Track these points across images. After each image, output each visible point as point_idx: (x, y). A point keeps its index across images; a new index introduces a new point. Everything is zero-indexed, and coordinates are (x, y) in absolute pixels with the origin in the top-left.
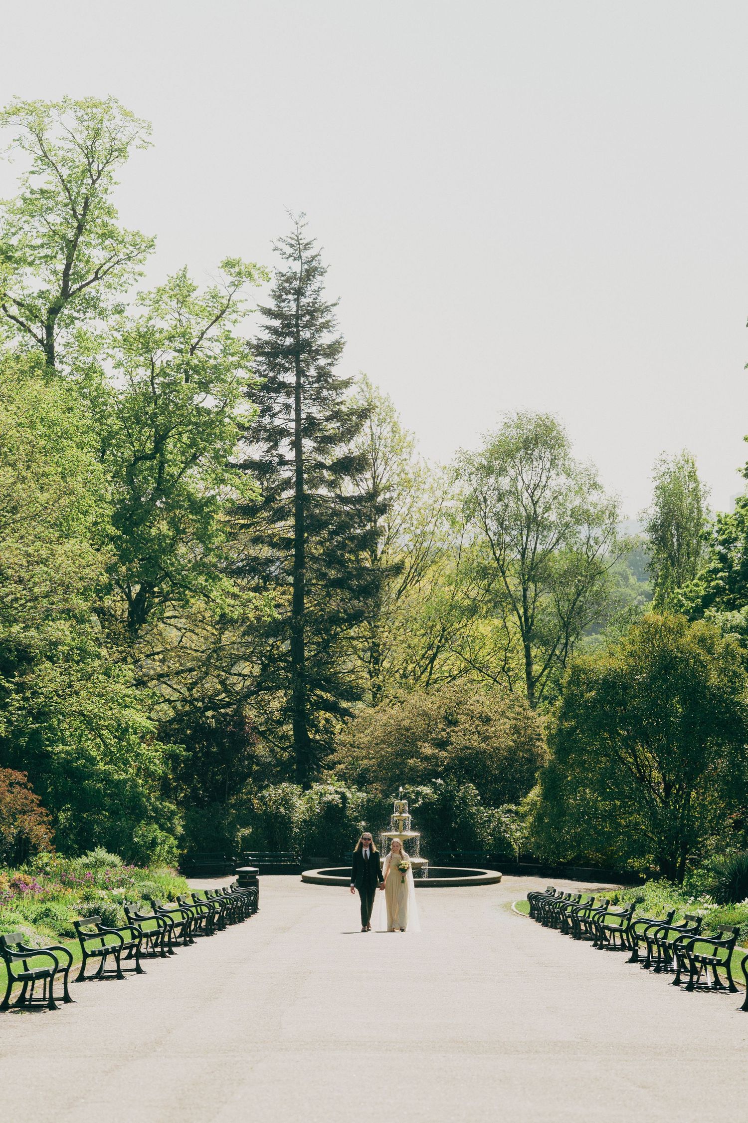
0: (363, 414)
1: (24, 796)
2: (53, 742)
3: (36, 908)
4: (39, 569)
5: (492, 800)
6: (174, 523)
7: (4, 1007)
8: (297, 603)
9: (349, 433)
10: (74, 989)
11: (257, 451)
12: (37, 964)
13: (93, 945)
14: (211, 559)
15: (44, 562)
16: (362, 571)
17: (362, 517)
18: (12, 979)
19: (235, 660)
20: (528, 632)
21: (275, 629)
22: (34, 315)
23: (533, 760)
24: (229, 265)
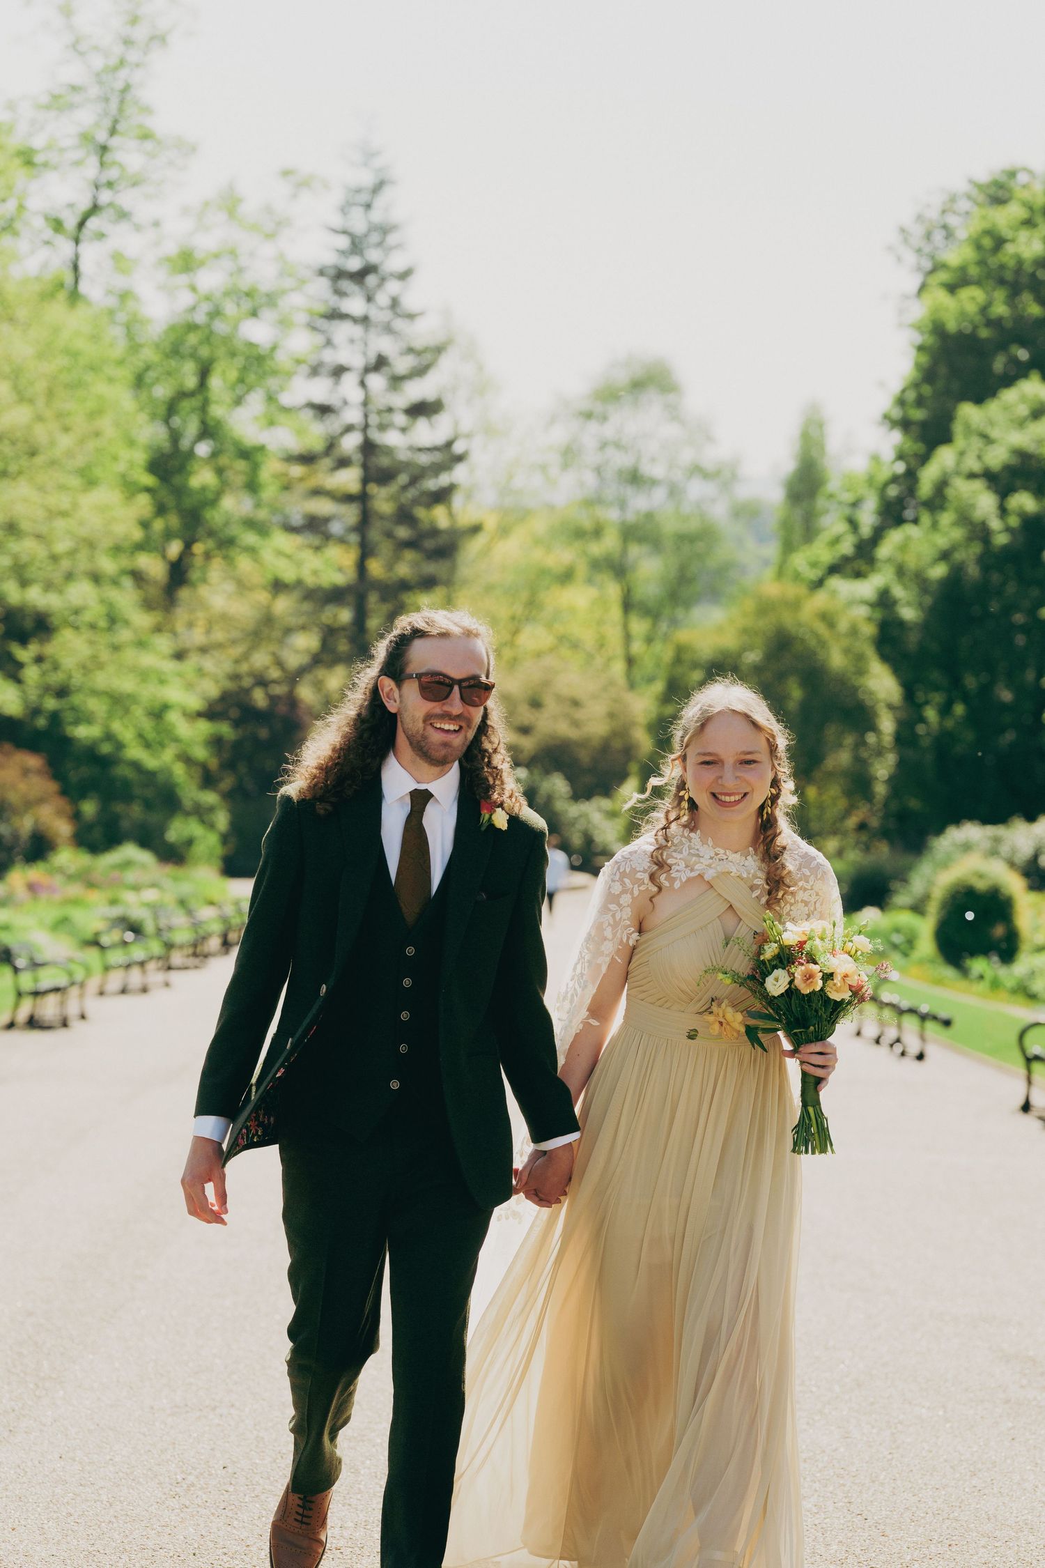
0: (439, 350)
1: (42, 785)
2: (77, 722)
3: (52, 914)
4: (60, 524)
5: (581, 793)
6: (220, 471)
7: (11, 1025)
8: (361, 567)
9: (420, 372)
10: (93, 1005)
11: (320, 390)
12: (48, 978)
13: (116, 957)
14: (262, 514)
15: (64, 514)
16: (434, 532)
17: (438, 469)
18: (20, 994)
19: (288, 631)
20: (628, 605)
21: (335, 596)
22: (58, 225)
23: (628, 751)
24: (286, 173)
